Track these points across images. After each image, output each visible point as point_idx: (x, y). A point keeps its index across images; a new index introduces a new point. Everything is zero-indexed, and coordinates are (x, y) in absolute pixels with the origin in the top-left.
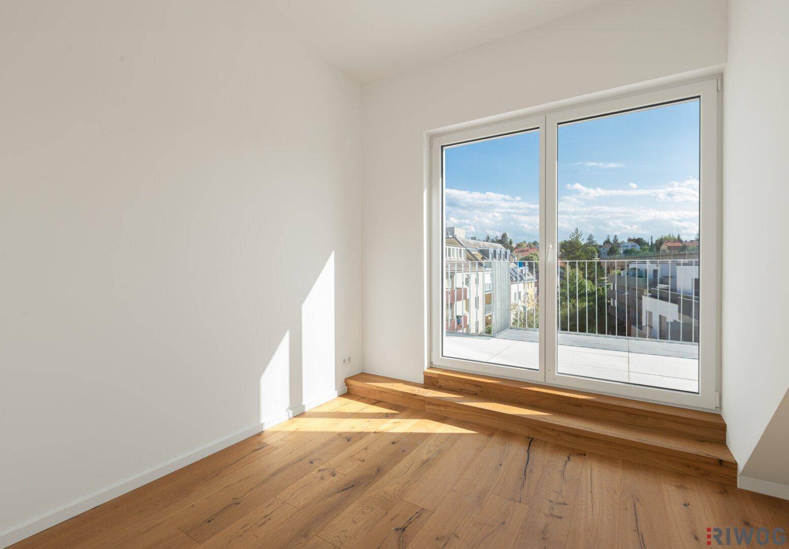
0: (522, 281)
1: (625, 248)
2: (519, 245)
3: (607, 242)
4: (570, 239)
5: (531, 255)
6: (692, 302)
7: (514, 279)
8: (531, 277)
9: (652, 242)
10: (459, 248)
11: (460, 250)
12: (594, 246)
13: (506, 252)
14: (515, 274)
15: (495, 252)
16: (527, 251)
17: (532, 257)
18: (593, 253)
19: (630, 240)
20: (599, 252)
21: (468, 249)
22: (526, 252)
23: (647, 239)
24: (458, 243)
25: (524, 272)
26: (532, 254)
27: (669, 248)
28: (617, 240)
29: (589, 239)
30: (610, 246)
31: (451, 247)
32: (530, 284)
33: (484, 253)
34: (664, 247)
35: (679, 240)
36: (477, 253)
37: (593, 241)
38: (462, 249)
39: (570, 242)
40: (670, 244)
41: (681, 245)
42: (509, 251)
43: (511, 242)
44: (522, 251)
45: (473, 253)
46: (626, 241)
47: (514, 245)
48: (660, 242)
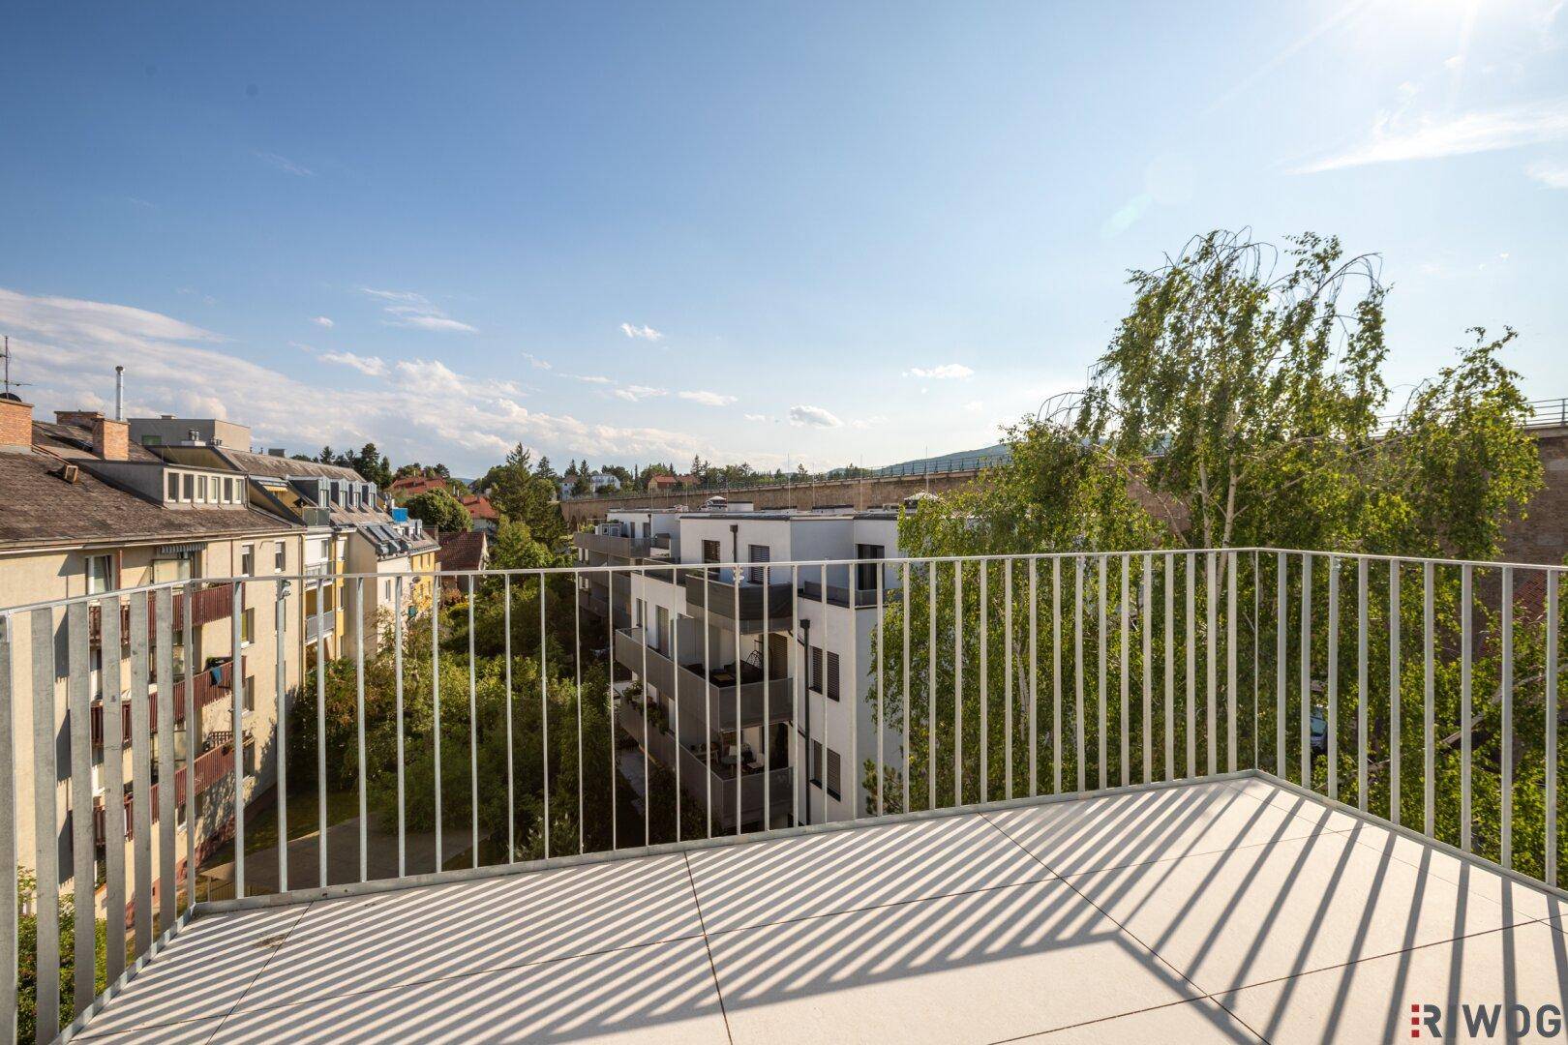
0: (406, 553)
1: (599, 485)
2: (403, 472)
3: (571, 472)
4: (508, 464)
5: (430, 495)
6: (703, 581)
7: (385, 550)
8: (428, 541)
9: (636, 475)
10: (223, 477)
11: (228, 483)
12: (549, 478)
13: (365, 489)
14: (387, 538)
15: (335, 487)
16: (422, 484)
17: (432, 498)
18: (549, 491)
19: (605, 470)
20: (558, 489)
21: (253, 478)
22: (419, 488)
23: (630, 470)
24: (223, 463)
25: (411, 532)
26: (432, 492)
27: (661, 485)
28: (586, 470)
29: (541, 466)
30: (576, 480)
31: (196, 474)
32: (425, 557)
33: (305, 490)
34: (653, 484)
35: (672, 473)
36: (285, 489)
37: (548, 470)
38: (234, 478)
39: (507, 469)
40: (661, 479)
41: (673, 481)
42: (373, 487)
43: (385, 465)
44: (410, 485)
45: (268, 488)
46: (600, 471)
47: (393, 471)
48: (649, 474)
